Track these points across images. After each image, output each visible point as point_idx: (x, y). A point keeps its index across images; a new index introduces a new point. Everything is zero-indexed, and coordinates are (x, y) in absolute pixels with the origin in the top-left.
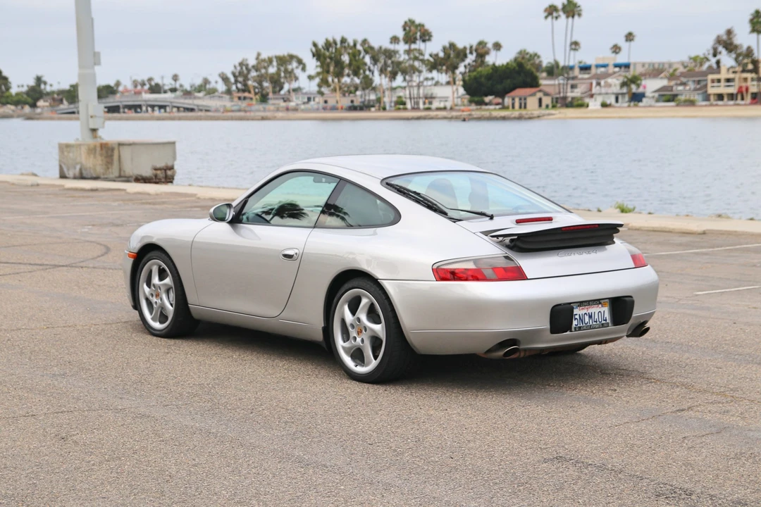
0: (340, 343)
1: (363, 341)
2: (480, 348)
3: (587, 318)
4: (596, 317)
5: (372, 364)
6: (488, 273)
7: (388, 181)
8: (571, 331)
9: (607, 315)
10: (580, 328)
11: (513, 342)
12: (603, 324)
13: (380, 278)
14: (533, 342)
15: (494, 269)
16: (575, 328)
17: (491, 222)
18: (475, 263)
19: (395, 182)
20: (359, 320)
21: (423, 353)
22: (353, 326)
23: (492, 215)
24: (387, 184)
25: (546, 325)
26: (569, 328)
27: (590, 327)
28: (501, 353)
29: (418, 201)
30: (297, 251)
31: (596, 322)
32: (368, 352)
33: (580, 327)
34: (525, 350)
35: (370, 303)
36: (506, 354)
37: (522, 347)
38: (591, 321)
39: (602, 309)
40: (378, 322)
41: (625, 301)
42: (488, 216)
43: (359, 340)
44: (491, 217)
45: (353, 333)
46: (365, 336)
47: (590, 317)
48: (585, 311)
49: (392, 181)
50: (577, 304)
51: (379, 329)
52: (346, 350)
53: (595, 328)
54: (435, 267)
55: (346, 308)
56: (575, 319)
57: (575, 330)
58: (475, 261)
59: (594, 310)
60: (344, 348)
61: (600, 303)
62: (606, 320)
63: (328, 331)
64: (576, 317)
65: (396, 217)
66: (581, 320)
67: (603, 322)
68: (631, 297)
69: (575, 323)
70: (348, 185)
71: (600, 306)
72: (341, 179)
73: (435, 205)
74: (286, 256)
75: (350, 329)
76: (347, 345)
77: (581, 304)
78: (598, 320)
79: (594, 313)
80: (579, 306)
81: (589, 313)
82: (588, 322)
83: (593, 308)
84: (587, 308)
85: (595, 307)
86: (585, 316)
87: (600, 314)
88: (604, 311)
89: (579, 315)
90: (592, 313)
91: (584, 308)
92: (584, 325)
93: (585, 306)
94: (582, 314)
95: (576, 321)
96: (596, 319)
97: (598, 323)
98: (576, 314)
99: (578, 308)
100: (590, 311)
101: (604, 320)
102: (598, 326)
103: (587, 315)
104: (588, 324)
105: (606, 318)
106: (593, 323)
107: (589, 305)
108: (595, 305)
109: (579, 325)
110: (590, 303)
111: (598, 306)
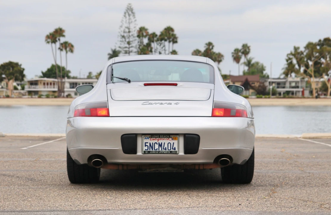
3: (157, 146)
4: (166, 146)
8: (142, 153)
15: (92, 109)
16: (145, 152)
25: (119, 147)
27: (159, 153)
31: (166, 149)
38: (160, 149)
39: (172, 142)
47: (160, 145)
48: (154, 142)
50: (150, 136)
53: (163, 153)
56: (146, 146)
62: (175, 149)
64: (147, 144)
66: (152, 146)
67: (172, 150)
68: (197, 135)
71: (170, 139)
77: (152, 135)
78: (167, 148)
79: (164, 143)
80: (150, 137)
81: (159, 143)
82: (157, 149)
83: (164, 139)
84: (158, 139)
85: (166, 139)
86: (156, 144)
87: (169, 144)
88: (174, 143)
89: (150, 143)
90: (162, 143)
91: (155, 139)
92: (154, 150)
93: (156, 138)
94: (153, 143)
95: (147, 147)
96: (166, 147)
97: (167, 150)
98: (147, 143)
99: (150, 139)
100: (160, 142)
101: (173, 149)
102: (166, 152)
103: (157, 144)
104: (158, 150)
105: (175, 147)
106: (163, 150)
107: (160, 137)
108: (165, 138)
109: (149, 150)
110: (161, 136)
111: (167, 139)
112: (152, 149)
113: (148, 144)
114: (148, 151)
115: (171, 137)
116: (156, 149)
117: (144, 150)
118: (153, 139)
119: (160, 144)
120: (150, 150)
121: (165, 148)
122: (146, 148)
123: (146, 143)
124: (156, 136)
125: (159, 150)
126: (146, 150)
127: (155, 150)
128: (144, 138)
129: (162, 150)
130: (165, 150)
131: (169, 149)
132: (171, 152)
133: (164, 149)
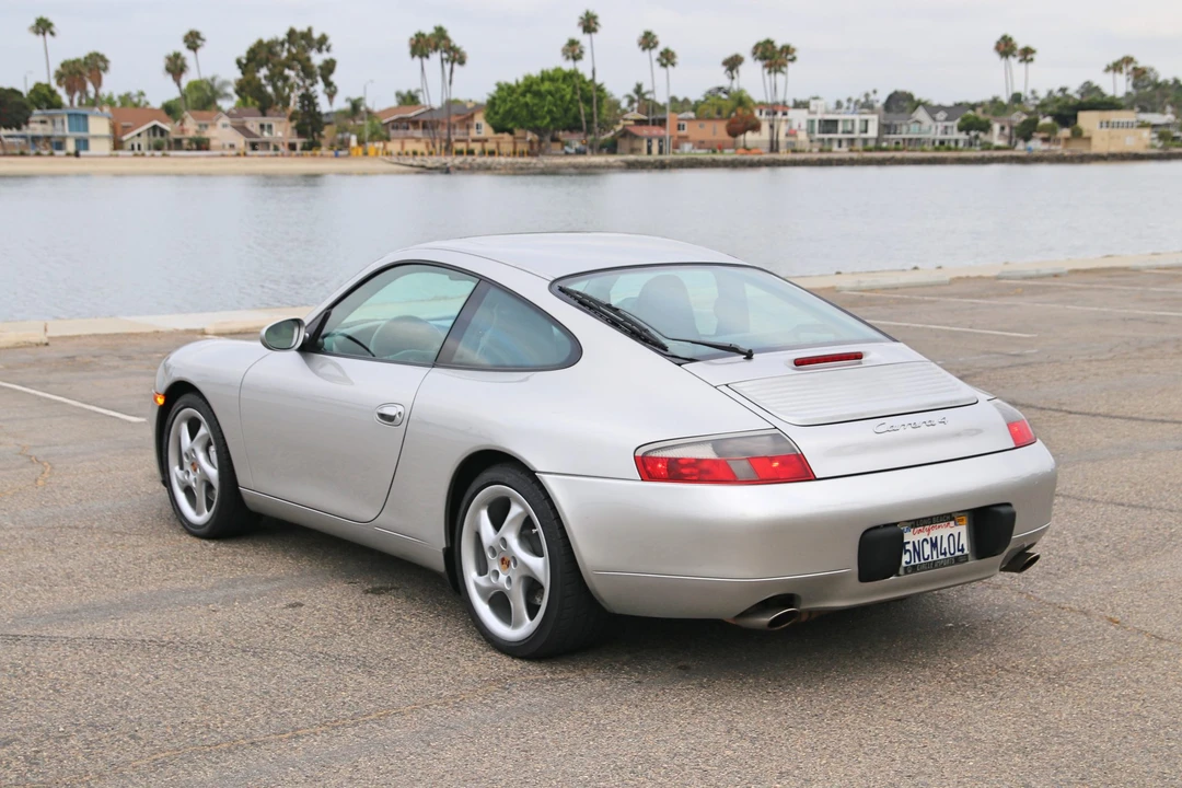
0: (471, 576)
1: (509, 580)
2: (726, 609)
3: (927, 548)
4: (945, 545)
5: (525, 627)
6: (741, 468)
7: (562, 284)
8: (899, 575)
9: (964, 541)
10: (915, 569)
11: (786, 600)
12: (956, 558)
13: (539, 469)
14: (826, 598)
15: (754, 460)
16: (906, 568)
17: (748, 364)
18: (715, 449)
19: (578, 286)
20: (504, 541)
21: (618, 612)
22: (492, 549)
23: (750, 351)
24: (561, 289)
25: (851, 567)
26: (893, 568)
27: (934, 565)
28: (765, 620)
29: (614, 324)
30: (400, 409)
31: (945, 554)
32: (519, 603)
33: (915, 567)
34: (810, 612)
35: (525, 516)
36: (773, 623)
37: (805, 606)
38: (935, 553)
39: (956, 530)
40: (539, 554)
41: (999, 513)
42: (742, 353)
43: (503, 578)
44: (749, 355)
45: (494, 564)
46: (515, 573)
47: (934, 545)
48: (921, 536)
49: (570, 283)
51: (539, 565)
52: (482, 592)
53: (943, 566)
54: (640, 453)
55: (484, 514)
56: (907, 551)
57: (906, 572)
58: (716, 444)
59: (942, 532)
60: (477, 585)
61: (952, 519)
62: (962, 550)
63: (452, 555)
64: (910, 547)
65: (573, 353)
66: (917, 552)
67: (957, 554)
68: (1009, 505)
69: (906, 558)
70: (493, 292)
71: (952, 523)
72: (481, 279)
73: (646, 330)
74: (383, 416)
75: (489, 555)
76: (482, 581)
77: (916, 523)
78: (947, 551)
79: (942, 537)
80: (912, 526)
81: (931, 539)
82: (929, 556)
83: (940, 528)
84: (929, 528)
85: (943, 526)
86: (925, 544)
87: (951, 540)
88: (959, 534)
89: (913, 543)
90: (936, 539)
91: (923, 530)
92: (922, 561)
93: (924, 525)
94: (918, 542)
95: (908, 554)
96: (945, 549)
97: (948, 555)
98: (908, 543)
99: (911, 530)
100: (933, 534)
101: (959, 551)
102: (946, 561)
103: (927, 543)
104: (930, 560)
105: (962, 546)
106: (941, 557)
107: (932, 524)
108: (943, 523)
109: (912, 563)
110: (934, 520)
111: (948, 525)
112: (920, 560)
114: (912, 566)
115: (954, 519)
116: (926, 556)
117: (903, 564)
118: (918, 530)
119: (934, 541)
120: (914, 561)
121: (943, 551)
123: (904, 544)
124: (925, 522)
125: (932, 558)
126: (906, 563)
127: (925, 559)
129: (938, 557)
130: (943, 557)
131: (952, 551)
132: (957, 560)
133: (942, 554)
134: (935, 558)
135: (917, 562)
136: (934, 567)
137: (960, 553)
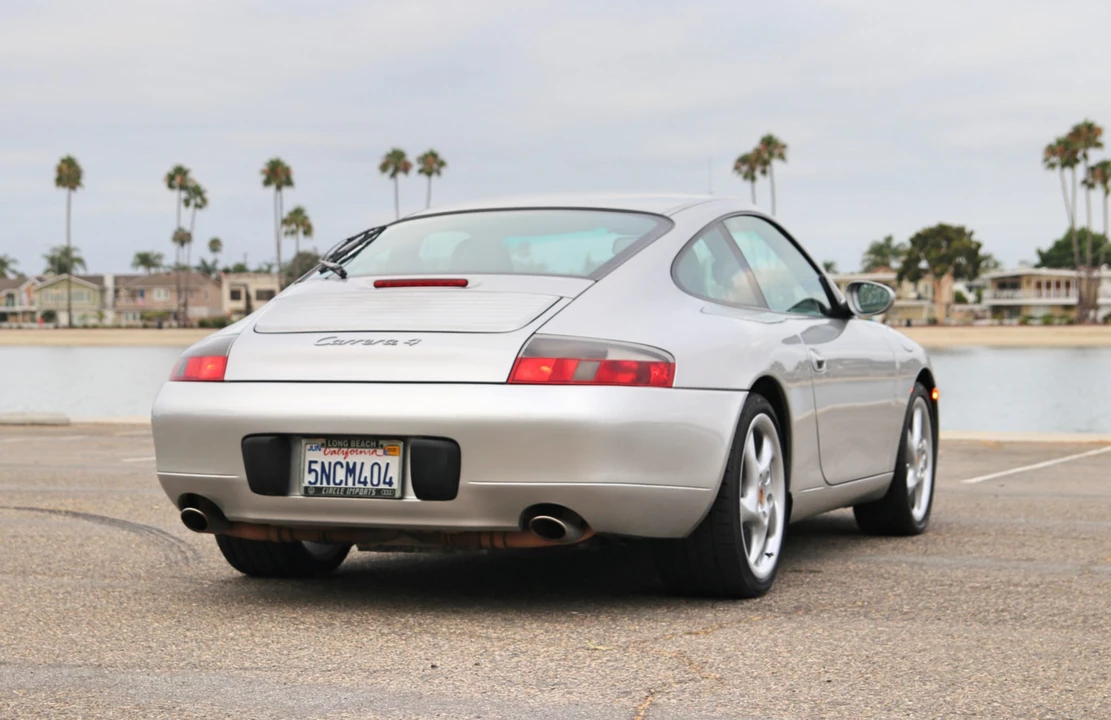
3: (341, 474)
4: (366, 473)
8: (302, 496)
9: (394, 473)
10: (318, 492)
12: (379, 492)
16: (306, 489)
25: (240, 474)
27: (346, 493)
31: (365, 483)
33: (320, 489)
38: (350, 480)
39: (383, 460)
47: (351, 471)
48: (334, 459)
50: (323, 441)
53: (358, 496)
56: (310, 471)
57: (309, 494)
59: (364, 459)
61: (380, 447)
62: (390, 483)
64: (314, 466)
66: (326, 474)
67: (382, 486)
69: (309, 478)
71: (380, 452)
78: (369, 480)
79: (363, 464)
80: (323, 445)
81: (348, 464)
82: (341, 481)
83: (361, 452)
84: (345, 450)
85: (367, 450)
86: (338, 467)
87: (376, 468)
88: (388, 464)
89: (323, 463)
90: (355, 464)
91: (337, 450)
92: (332, 485)
93: (340, 447)
94: (330, 463)
95: (313, 474)
96: (366, 478)
97: (369, 486)
98: (316, 462)
99: (323, 449)
100: (352, 459)
101: (385, 483)
102: (366, 492)
103: (342, 466)
104: (343, 485)
105: (391, 478)
106: (357, 485)
107: (349, 447)
108: (366, 448)
109: (318, 485)
110: (353, 443)
111: (372, 450)
112: (328, 483)
113: (317, 467)
114: (316, 488)
115: (382, 446)
116: (338, 481)
117: (306, 484)
118: (332, 449)
119: (351, 466)
120: (322, 483)
121: (362, 480)
122: (311, 478)
123: (311, 462)
124: (340, 443)
125: (346, 484)
126: (310, 483)
127: (335, 483)
128: (308, 447)
129: (354, 484)
130: (362, 486)
131: (375, 482)
132: (379, 493)
133: (360, 482)
134: (350, 484)
135: (325, 484)
136: (345, 495)
137: (387, 487)
